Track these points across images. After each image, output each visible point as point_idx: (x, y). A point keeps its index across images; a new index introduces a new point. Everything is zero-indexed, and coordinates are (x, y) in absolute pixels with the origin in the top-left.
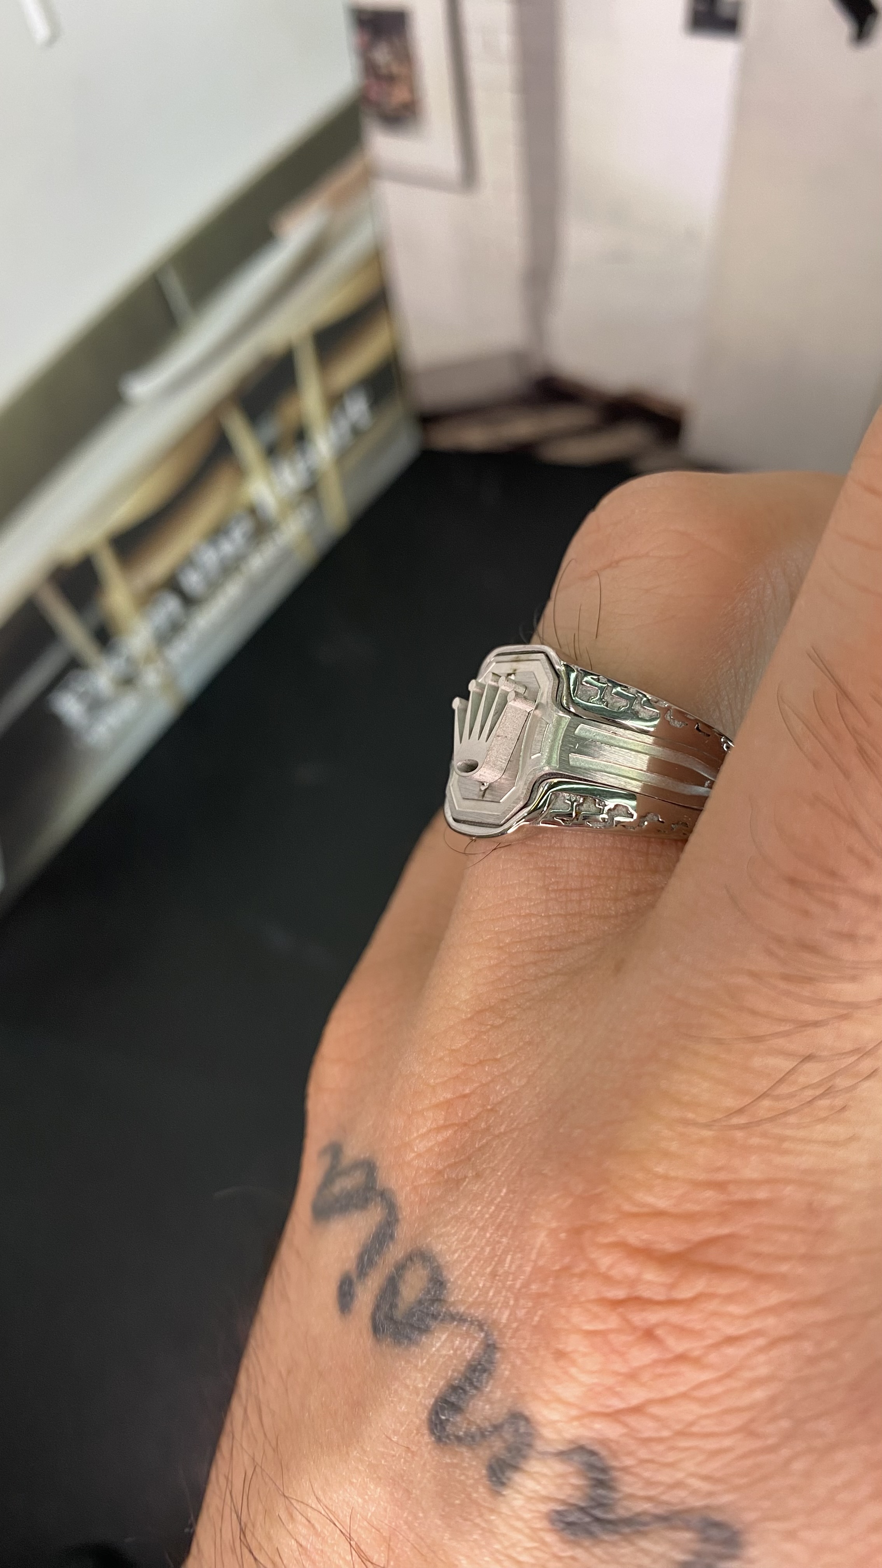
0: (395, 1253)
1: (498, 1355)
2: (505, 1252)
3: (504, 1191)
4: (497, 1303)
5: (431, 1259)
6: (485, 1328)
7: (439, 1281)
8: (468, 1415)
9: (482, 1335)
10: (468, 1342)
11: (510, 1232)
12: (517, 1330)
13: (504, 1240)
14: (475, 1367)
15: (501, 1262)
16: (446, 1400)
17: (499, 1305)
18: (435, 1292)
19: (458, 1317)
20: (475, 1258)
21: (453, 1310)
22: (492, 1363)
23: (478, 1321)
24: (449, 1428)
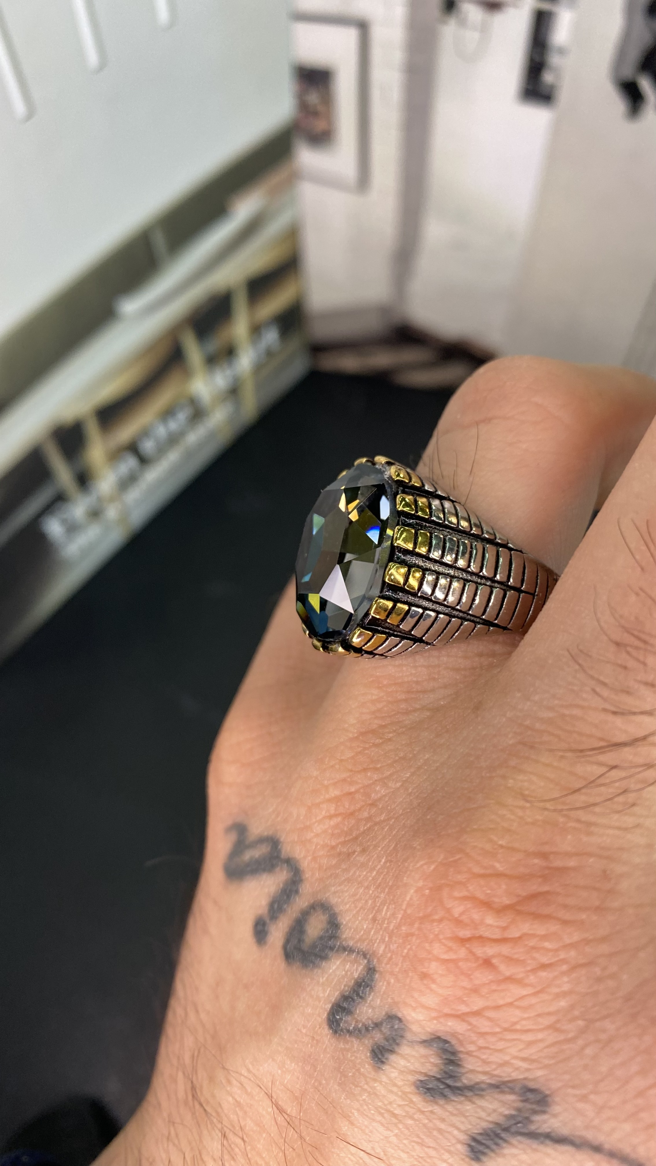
0: (301, 902)
1: (377, 976)
2: (383, 903)
3: (383, 860)
4: (377, 939)
5: (330, 909)
7: (335, 924)
8: (356, 1016)
11: (387, 890)
12: (391, 958)
13: (382, 895)
14: (361, 984)
15: (379, 911)
16: (339, 1005)
17: (378, 941)
18: (332, 931)
19: (348, 949)
21: (345, 944)
22: (373, 981)
23: (362, 952)
24: (342, 1024)
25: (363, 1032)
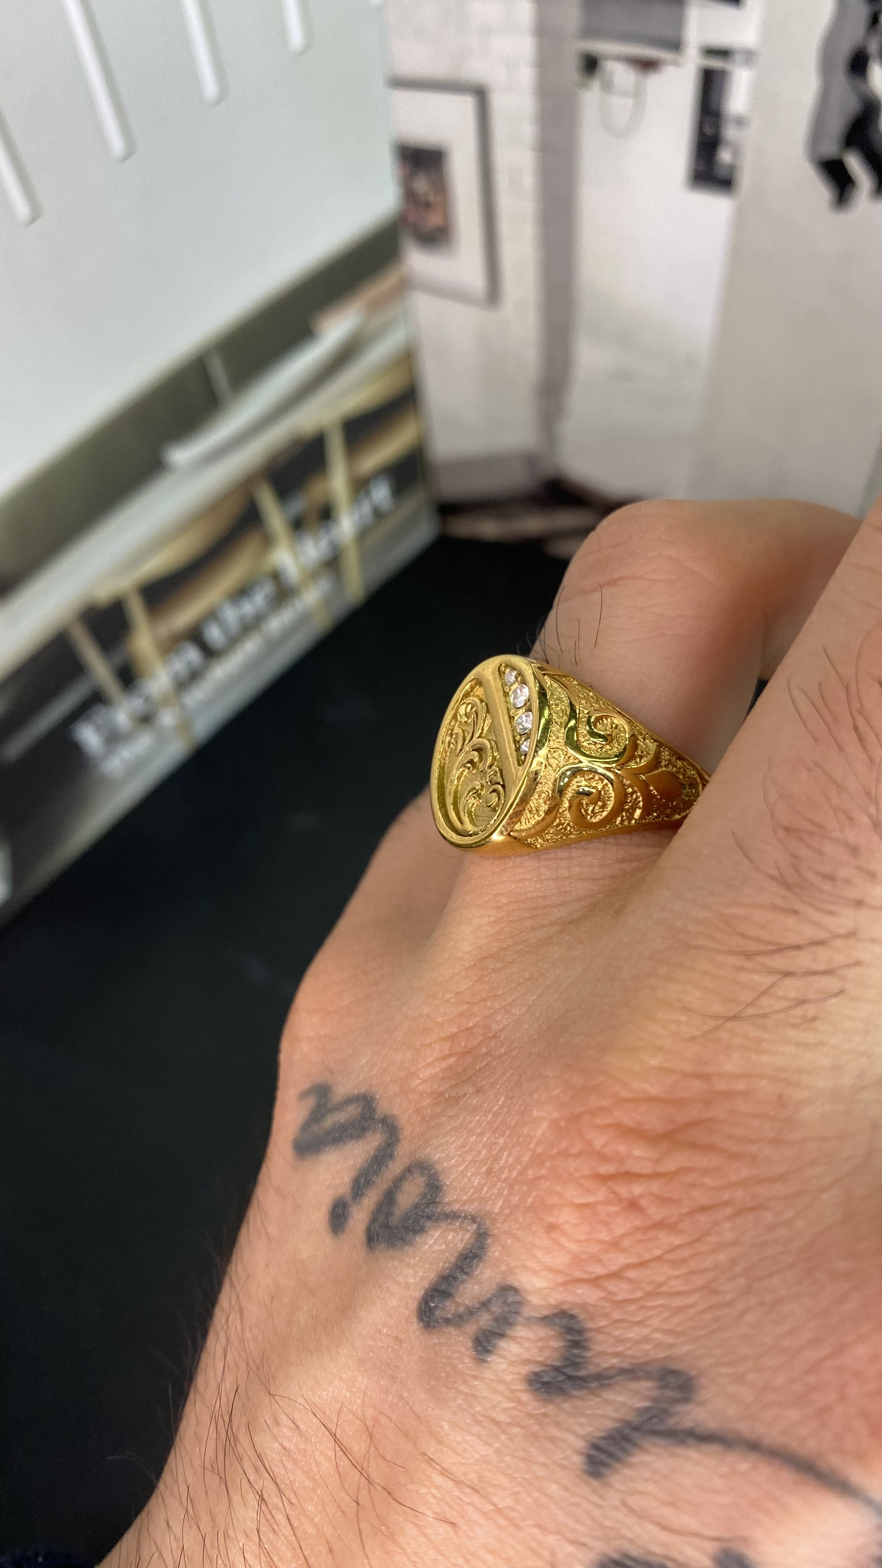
0: (395, 1168)
1: (489, 1242)
2: (502, 1150)
3: (503, 1099)
4: (491, 1196)
5: (429, 1168)
6: (478, 1220)
7: (436, 1186)
8: (457, 1299)
9: (475, 1226)
10: (460, 1236)
11: (508, 1132)
12: (509, 1215)
13: (501, 1141)
14: (466, 1255)
15: (497, 1159)
16: (435, 1289)
17: (493, 1197)
18: (431, 1196)
19: (451, 1215)
20: (472, 1161)
21: (448, 1209)
22: (484, 1249)
23: (471, 1215)
24: (437, 1313)
25: (465, 1318)
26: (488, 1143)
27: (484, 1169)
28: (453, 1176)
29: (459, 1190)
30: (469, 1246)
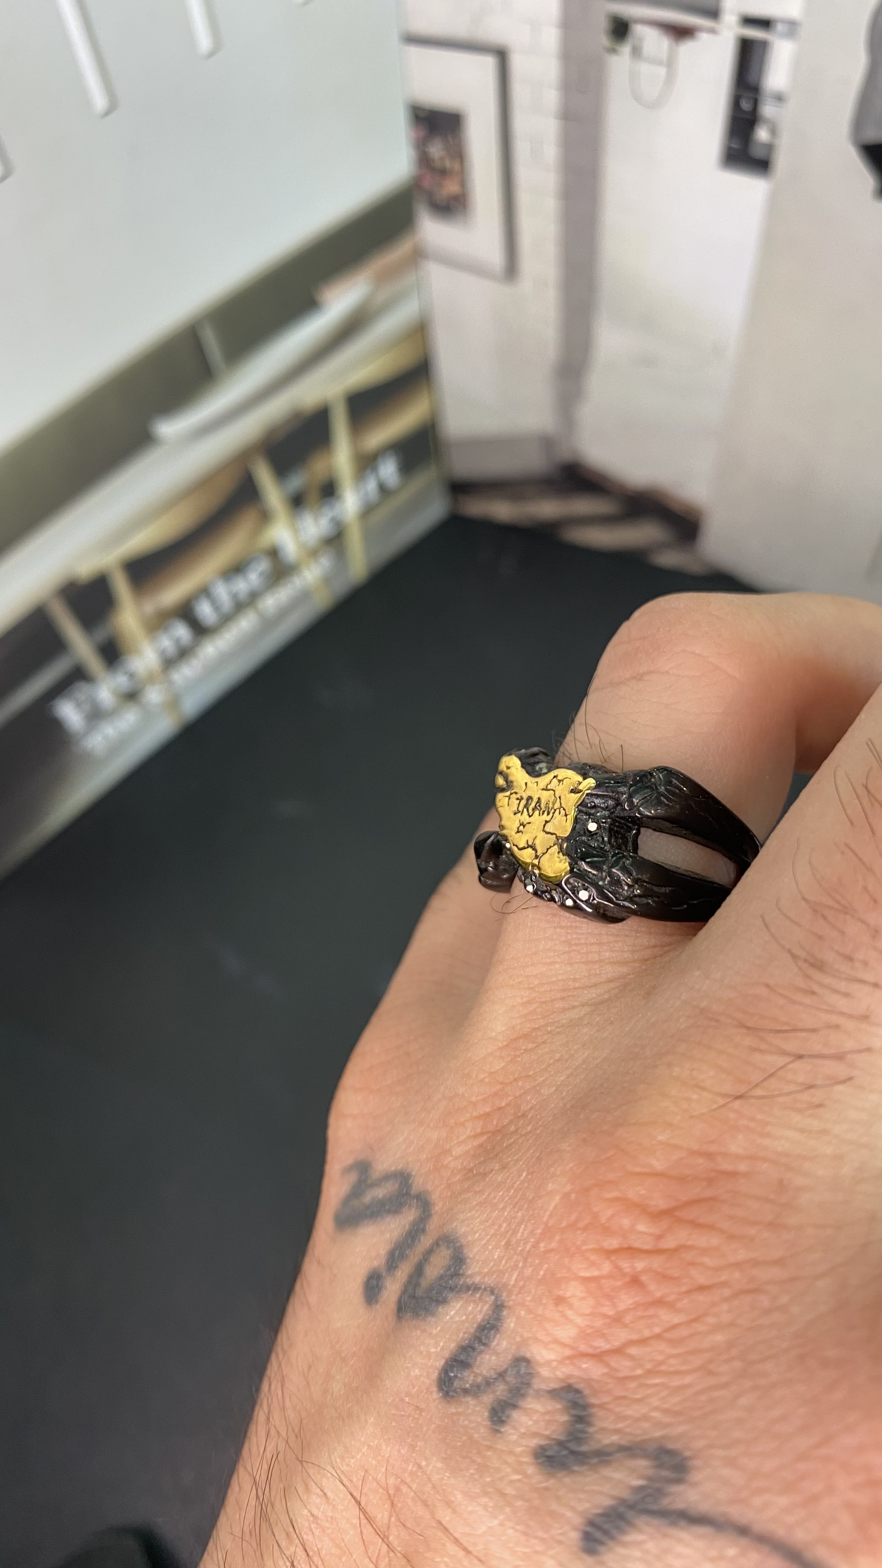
0: (426, 1241)
1: (505, 1313)
2: (520, 1224)
5: (455, 1241)
8: (475, 1370)
9: (493, 1298)
11: (526, 1206)
12: (523, 1287)
13: (519, 1214)
14: (485, 1327)
16: (455, 1360)
17: (510, 1270)
18: (455, 1268)
20: (493, 1234)
21: (469, 1281)
22: (500, 1320)
23: (489, 1287)
24: (456, 1384)
25: (482, 1387)
26: (508, 1217)
27: (503, 1243)
28: (475, 1250)
29: (480, 1263)
30: (487, 1317)
